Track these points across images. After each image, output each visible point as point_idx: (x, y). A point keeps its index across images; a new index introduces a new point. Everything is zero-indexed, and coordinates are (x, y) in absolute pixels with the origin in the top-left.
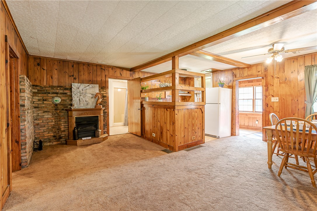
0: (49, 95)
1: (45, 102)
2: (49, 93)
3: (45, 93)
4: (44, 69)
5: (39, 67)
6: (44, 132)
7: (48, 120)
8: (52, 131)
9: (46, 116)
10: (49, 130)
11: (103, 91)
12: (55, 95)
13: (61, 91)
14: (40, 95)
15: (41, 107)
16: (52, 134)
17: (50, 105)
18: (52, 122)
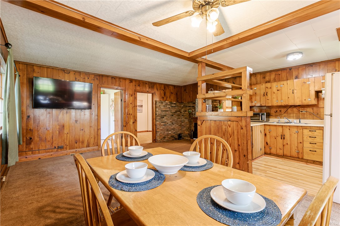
0: (188, 108)
1: (186, 112)
2: (187, 107)
3: (186, 107)
4: (187, 92)
5: (185, 92)
6: (185, 130)
7: (186, 123)
8: (188, 130)
9: (186, 121)
10: (187, 130)
11: (216, 103)
12: (189, 108)
13: (192, 105)
14: (184, 108)
15: (184, 115)
16: (188, 133)
17: (187, 114)
18: (188, 125)
